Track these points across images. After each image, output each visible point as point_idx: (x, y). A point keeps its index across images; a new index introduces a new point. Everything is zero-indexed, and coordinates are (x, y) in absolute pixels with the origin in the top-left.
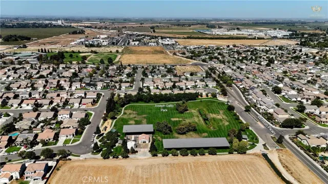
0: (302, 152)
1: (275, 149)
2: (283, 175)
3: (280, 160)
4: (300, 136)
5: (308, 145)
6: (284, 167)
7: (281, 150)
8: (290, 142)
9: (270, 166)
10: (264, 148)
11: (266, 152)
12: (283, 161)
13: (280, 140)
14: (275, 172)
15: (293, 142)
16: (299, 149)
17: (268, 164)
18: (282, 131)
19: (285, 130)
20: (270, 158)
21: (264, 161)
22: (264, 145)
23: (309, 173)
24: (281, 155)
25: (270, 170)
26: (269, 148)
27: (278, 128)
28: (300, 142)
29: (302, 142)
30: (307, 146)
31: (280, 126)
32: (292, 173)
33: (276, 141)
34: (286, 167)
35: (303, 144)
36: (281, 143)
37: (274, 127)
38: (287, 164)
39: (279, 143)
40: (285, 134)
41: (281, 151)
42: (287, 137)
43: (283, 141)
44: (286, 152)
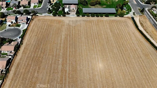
0: (152, 17)
1: (139, 15)
2: (139, 28)
3: (140, 21)
4: (154, 9)
5: (156, 13)
6: (140, 24)
7: (142, 16)
9: (134, 23)
10: (133, 15)
11: (134, 16)
12: (141, 21)
13: (142, 11)
14: (135, 26)
15: (149, 12)
16: (151, 15)
17: (133, 22)
19: (147, 5)
20: (135, 19)
21: (131, 21)
22: (134, 13)
23: (152, 27)
24: (141, 18)
25: (133, 25)
26: (136, 14)
27: (143, 4)
28: (153, 12)
29: (154, 12)
30: (155, 14)
31: (145, 3)
32: (143, 27)
33: (140, 11)
36: (143, 12)
37: (141, 3)
38: (142, 23)
39: (141, 12)
40: (146, 7)
41: (141, 16)
42: (146, 9)
43: (144, 11)
44: (144, 17)
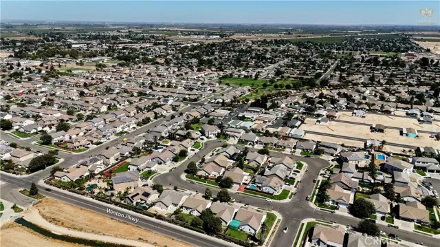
0: (66, 192)
1: (31, 205)
2: (53, 232)
3: (43, 216)
4: (57, 173)
5: (70, 180)
6: (50, 222)
7: (40, 202)
8: (48, 186)
9: (32, 231)
10: (16, 212)
11: (19, 215)
12: (48, 215)
13: (34, 191)
14: (41, 235)
15: (51, 185)
16: (61, 190)
17: (29, 229)
18: (33, 177)
19: (37, 175)
20: (28, 220)
21: (22, 229)
22: (14, 207)
23: (82, 212)
24: (39, 208)
25: (34, 236)
26: (22, 208)
27: (25, 176)
28: (60, 181)
29: (62, 180)
30: (68, 183)
31: (27, 172)
32: (63, 224)
33: (28, 193)
34: (53, 220)
35: (63, 182)
36: (36, 193)
37: (19, 176)
38: (53, 216)
39: (33, 194)
40: (38, 180)
41: (40, 204)
42: (41, 183)
43: (37, 190)
44: (47, 202)
